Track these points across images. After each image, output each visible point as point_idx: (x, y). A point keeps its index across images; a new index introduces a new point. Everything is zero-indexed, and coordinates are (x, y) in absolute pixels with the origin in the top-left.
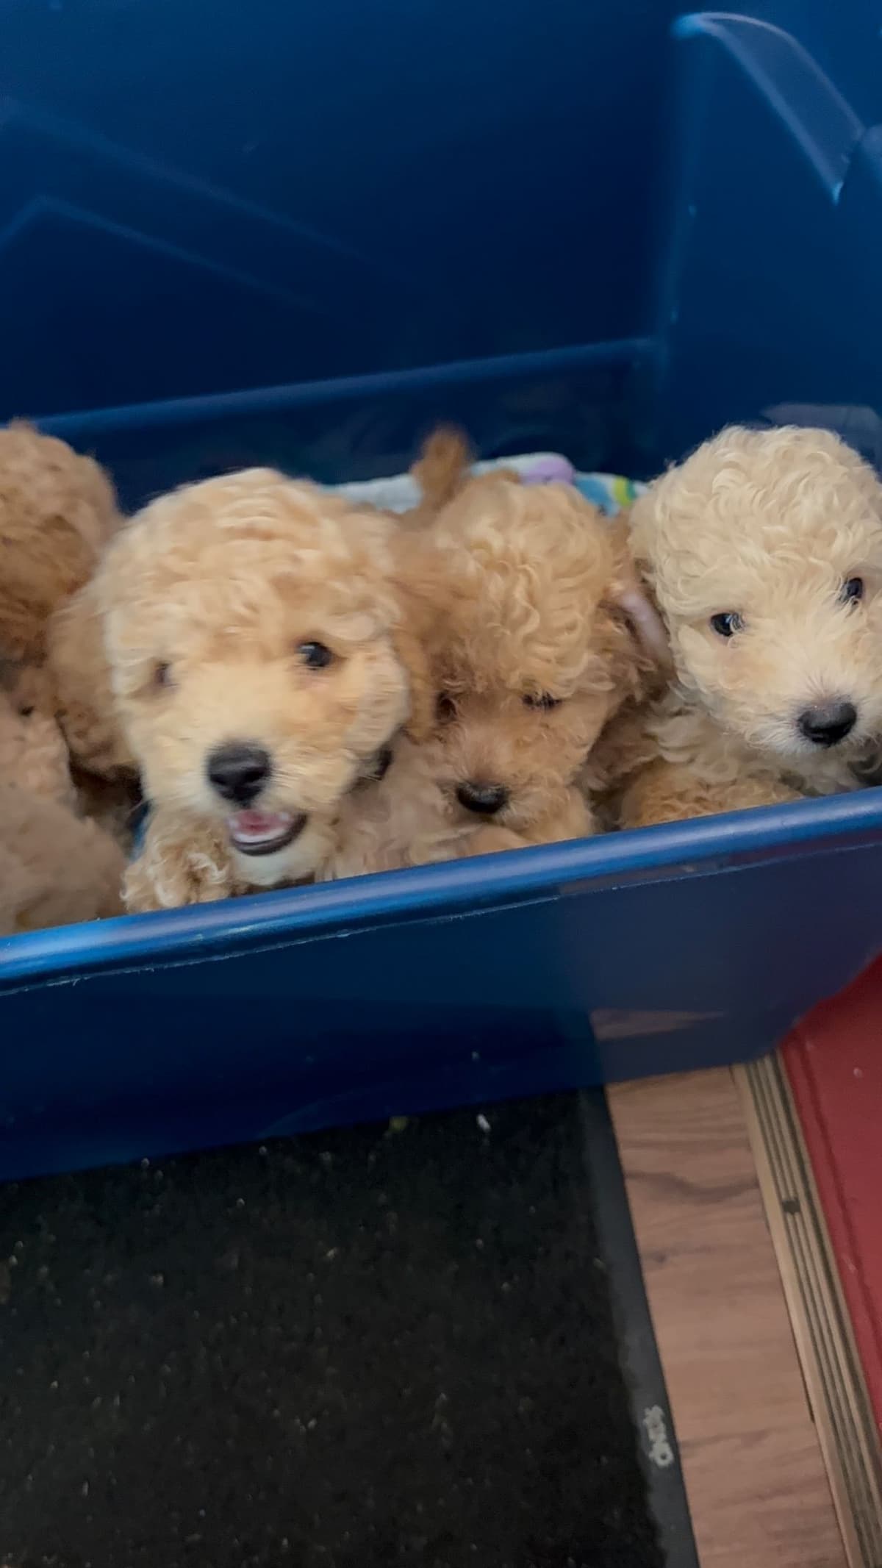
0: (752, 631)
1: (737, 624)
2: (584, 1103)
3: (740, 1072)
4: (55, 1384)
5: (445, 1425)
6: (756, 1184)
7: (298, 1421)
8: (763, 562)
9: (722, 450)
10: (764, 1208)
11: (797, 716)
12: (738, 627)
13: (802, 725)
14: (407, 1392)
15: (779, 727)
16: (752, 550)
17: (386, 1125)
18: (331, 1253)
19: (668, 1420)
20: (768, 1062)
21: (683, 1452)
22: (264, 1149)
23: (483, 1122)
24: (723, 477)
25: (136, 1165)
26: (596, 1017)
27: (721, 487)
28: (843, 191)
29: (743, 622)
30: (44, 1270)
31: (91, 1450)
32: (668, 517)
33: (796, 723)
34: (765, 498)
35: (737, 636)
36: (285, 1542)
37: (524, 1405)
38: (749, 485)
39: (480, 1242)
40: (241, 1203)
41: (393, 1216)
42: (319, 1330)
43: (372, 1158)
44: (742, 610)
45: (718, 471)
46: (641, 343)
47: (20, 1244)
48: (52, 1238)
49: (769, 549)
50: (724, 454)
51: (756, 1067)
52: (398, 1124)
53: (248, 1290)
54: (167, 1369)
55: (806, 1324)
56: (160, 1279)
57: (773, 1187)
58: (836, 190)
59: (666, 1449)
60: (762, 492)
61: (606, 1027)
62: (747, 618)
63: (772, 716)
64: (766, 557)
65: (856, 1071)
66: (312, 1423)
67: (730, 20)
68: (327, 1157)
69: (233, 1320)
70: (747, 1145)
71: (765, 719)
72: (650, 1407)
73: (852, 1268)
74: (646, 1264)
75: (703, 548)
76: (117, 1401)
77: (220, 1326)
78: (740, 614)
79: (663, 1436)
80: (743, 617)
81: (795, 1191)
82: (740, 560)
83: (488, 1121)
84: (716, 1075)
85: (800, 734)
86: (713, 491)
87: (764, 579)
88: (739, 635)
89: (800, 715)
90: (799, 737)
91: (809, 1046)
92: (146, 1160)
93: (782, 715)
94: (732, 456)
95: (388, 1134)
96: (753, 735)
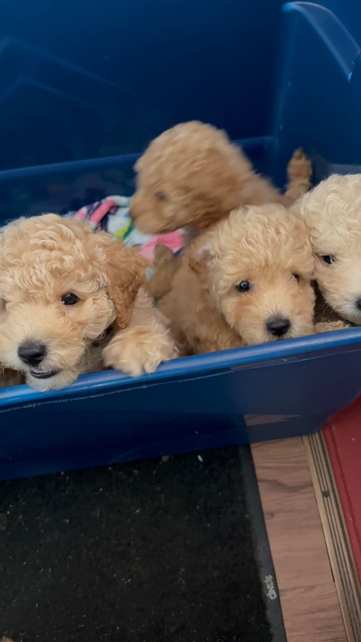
0: (339, 263)
1: (333, 259)
2: (241, 451)
3: (305, 439)
4: (25, 563)
5: (183, 581)
6: (312, 485)
7: (123, 579)
8: (346, 235)
9: (330, 185)
10: (315, 495)
11: (356, 301)
12: (333, 261)
13: (357, 304)
14: (167, 567)
15: (348, 304)
16: (341, 229)
17: (160, 459)
18: (137, 511)
19: (275, 580)
20: (317, 435)
21: (281, 593)
22: (110, 468)
23: (200, 458)
24: (331, 197)
25: (58, 474)
26: (246, 417)
27: (330, 201)
28: (352, 76)
29: (336, 259)
30: (21, 517)
31: (39, 590)
32: (306, 213)
33: (355, 303)
34: (348, 208)
35: (333, 264)
36: (118, 628)
37: (216, 573)
38: (342, 201)
39: (198, 507)
40: (101, 490)
41: (163, 496)
42: (132, 542)
43: (154, 472)
44: (336, 254)
45: (329, 194)
46: (268, 138)
47: (11, 506)
48: (24, 503)
49: (349, 229)
50: (331, 187)
51: (312, 436)
52: (165, 458)
53: (103, 526)
54: (70, 557)
55: (332, 542)
56: (68, 521)
57: (318, 485)
58: (350, 76)
59: (274, 592)
60: (347, 205)
61: (251, 421)
62: (338, 257)
63: (346, 300)
64: (347, 233)
65: (353, 439)
66: (129, 580)
67: (306, 5)
68: (136, 472)
69: (97, 538)
70: (308, 468)
71: (342, 301)
72: (268, 575)
73: (351, 519)
74: (266, 516)
75: (321, 227)
76: (50, 570)
77: (92, 540)
78: (335, 256)
79: (273, 587)
80: (336, 257)
81: (328, 488)
82: (336, 233)
83: (202, 457)
84: (295, 440)
85: (357, 308)
86: (326, 203)
87: (346, 242)
88: (334, 264)
89: (357, 300)
90: (356, 309)
91: (334, 429)
92: (63, 472)
93: (350, 299)
94: (335, 187)
95: (161, 463)
96: (337, 306)
